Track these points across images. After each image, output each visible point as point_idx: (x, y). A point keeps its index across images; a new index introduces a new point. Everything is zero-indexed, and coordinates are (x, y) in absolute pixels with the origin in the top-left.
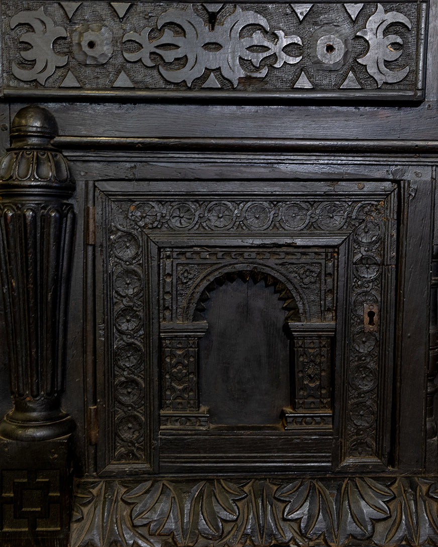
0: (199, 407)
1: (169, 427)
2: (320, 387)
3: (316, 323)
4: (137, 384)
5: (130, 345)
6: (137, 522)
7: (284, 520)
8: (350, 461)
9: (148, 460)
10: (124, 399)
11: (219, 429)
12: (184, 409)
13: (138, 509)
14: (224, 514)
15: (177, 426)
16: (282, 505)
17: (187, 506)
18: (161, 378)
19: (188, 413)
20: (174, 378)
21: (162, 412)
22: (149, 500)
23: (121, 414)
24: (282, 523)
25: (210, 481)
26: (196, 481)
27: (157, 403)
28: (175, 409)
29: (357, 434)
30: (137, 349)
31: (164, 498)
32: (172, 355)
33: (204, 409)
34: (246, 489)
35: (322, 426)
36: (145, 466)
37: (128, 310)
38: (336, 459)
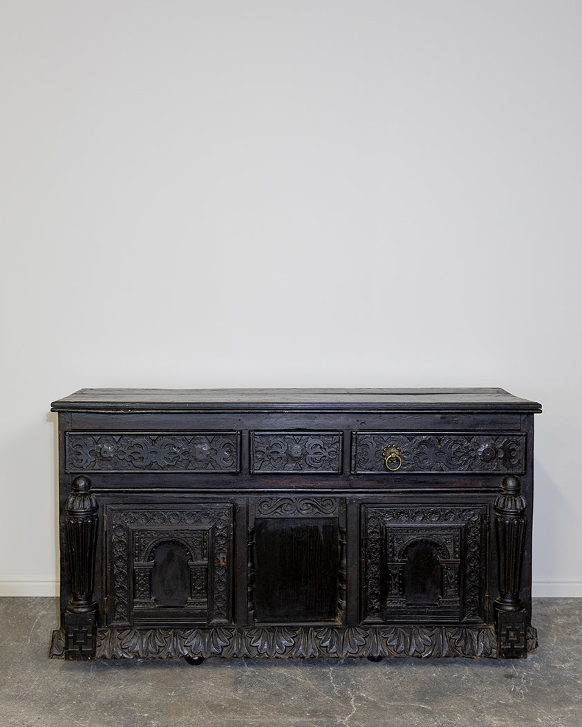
0: (151, 597)
1: (138, 606)
2: (202, 589)
3: (199, 562)
4: (124, 588)
5: (121, 572)
6: (123, 647)
7: (185, 646)
8: (215, 621)
9: (129, 621)
10: (118, 594)
11: (159, 607)
12: (144, 599)
13: (124, 641)
14: (159, 644)
15: (141, 606)
16: (184, 640)
17: (145, 640)
18: (134, 586)
19: (146, 601)
20: (140, 585)
21: (135, 600)
22: (129, 638)
23: (117, 601)
24: (184, 647)
25: (155, 630)
26: (149, 630)
27: (132, 596)
28: (140, 599)
29: (218, 609)
30: (124, 574)
31: (135, 637)
32: (139, 576)
33: (153, 598)
34: (170, 633)
35: (203, 606)
36: (128, 623)
37: (120, 557)
38: (209, 620)
